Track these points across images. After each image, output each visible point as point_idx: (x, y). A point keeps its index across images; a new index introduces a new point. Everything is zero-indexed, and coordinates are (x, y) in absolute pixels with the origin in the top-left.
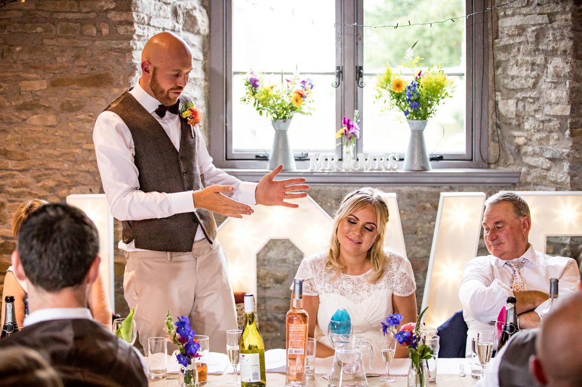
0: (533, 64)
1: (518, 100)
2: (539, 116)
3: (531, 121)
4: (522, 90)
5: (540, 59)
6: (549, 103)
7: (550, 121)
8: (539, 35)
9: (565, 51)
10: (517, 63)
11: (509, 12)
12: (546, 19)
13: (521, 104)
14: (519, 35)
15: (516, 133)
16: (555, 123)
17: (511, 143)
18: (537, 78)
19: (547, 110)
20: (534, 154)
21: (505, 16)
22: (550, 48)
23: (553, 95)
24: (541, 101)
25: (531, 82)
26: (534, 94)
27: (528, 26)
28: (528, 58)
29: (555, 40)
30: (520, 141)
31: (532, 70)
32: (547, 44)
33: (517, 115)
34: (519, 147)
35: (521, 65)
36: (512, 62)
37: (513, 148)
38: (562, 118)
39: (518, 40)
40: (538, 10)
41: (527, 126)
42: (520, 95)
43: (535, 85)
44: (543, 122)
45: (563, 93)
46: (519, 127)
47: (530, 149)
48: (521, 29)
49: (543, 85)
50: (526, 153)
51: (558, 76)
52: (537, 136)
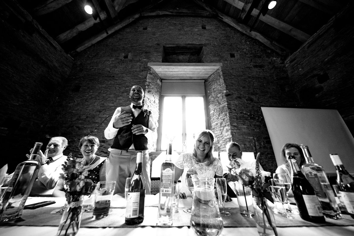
0: (220, 130)
1: (218, 138)
2: (223, 139)
3: (221, 141)
4: (218, 135)
5: (222, 128)
6: (226, 136)
7: (226, 140)
8: (221, 124)
9: (228, 125)
10: (216, 131)
11: (214, 122)
12: (222, 120)
13: (218, 139)
14: (216, 125)
15: (218, 144)
16: (228, 140)
17: (217, 147)
18: (222, 132)
19: (225, 138)
20: (223, 148)
21: (213, 123)
22: (224, 125)
23: (226, 134)
24: (223, 136)
25: (220, 133)
26: (221, 136)
27: (218, 123)
28: (219, 129)
29: (225, 123)
30: (219, 146)
31: (220, 131)
32: (224, 124)
33: (218, 141)
34: (219, 147)
35: (218, 131)
36: (215, 131)
37: (218, 147)
38: (230, 138)
39: (216, 126)
40: (220, 119)
41: (220, 142)
42: (218, 137)
43: (221, 134)
44: (224, 140)
45: (229, 133)
46: (218, 143)
47: (222, 147)
48: (217, 124)
49: (223, 133)
50: (221, 148)
51: (227, 130)
52: (224, 144)
